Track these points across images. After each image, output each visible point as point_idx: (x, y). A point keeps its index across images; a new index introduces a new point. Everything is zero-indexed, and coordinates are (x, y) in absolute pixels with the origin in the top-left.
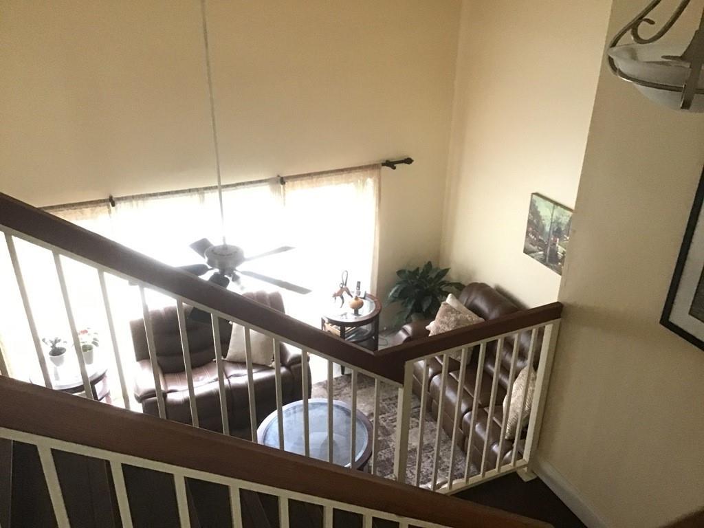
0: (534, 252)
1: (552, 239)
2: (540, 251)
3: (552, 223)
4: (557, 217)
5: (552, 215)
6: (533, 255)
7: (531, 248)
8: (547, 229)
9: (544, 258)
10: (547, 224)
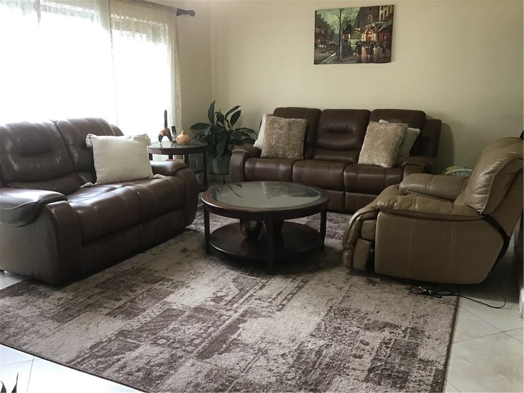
0: (325, 58)
1: (343, 37)
2: (333, 53)
3: (340, 25)
4: (345, 18)
5: (340, 19)
6: (325, 61)
7: (322, 56)
8: (337, 32)
9: (337, 58)
10: (336, 28)
